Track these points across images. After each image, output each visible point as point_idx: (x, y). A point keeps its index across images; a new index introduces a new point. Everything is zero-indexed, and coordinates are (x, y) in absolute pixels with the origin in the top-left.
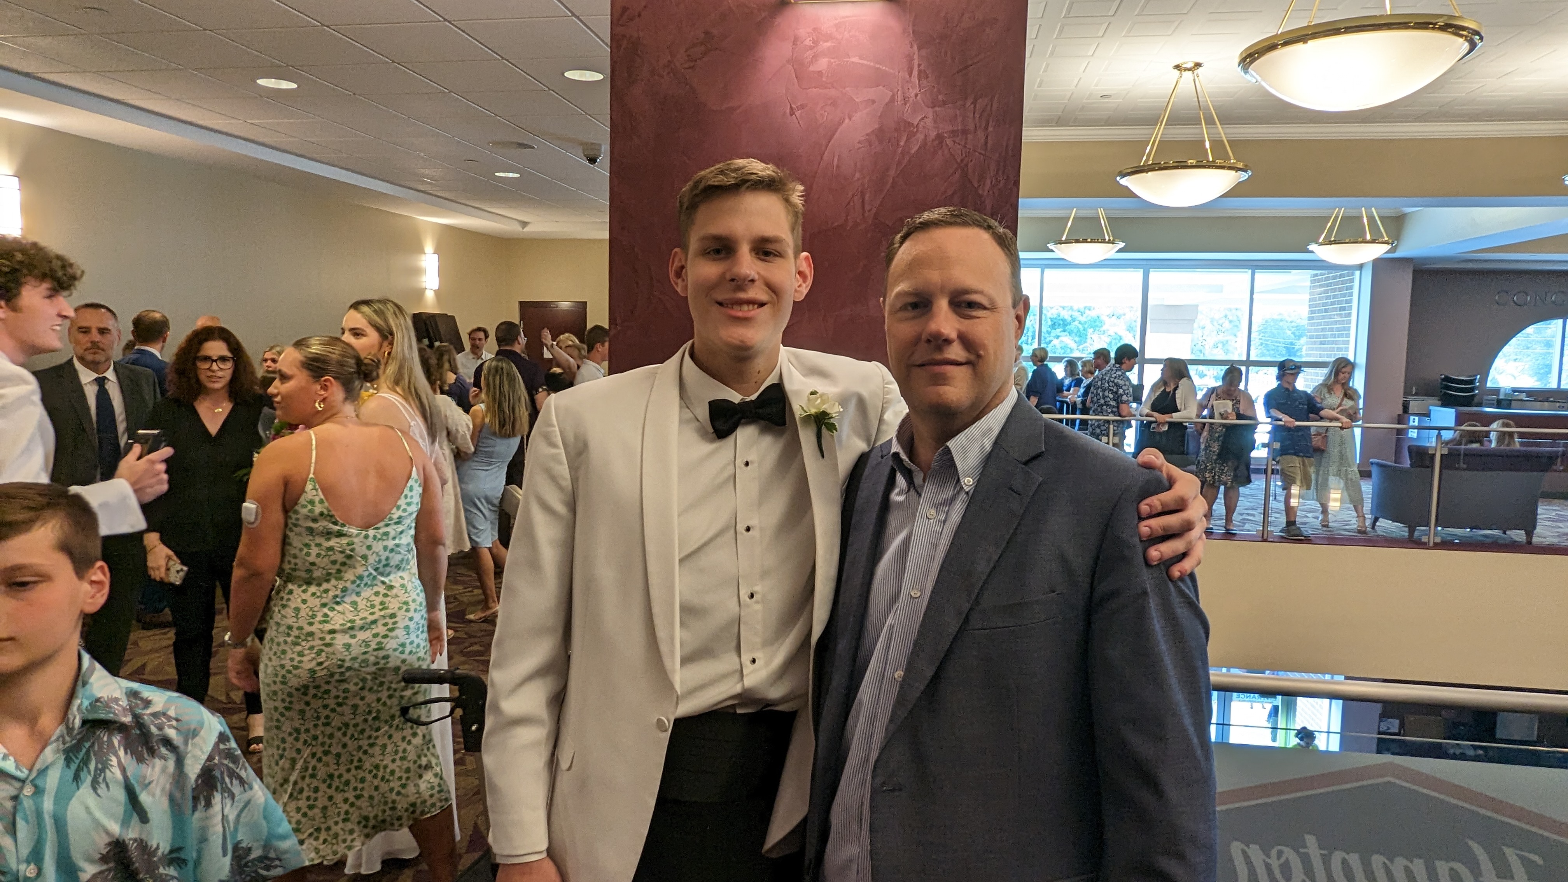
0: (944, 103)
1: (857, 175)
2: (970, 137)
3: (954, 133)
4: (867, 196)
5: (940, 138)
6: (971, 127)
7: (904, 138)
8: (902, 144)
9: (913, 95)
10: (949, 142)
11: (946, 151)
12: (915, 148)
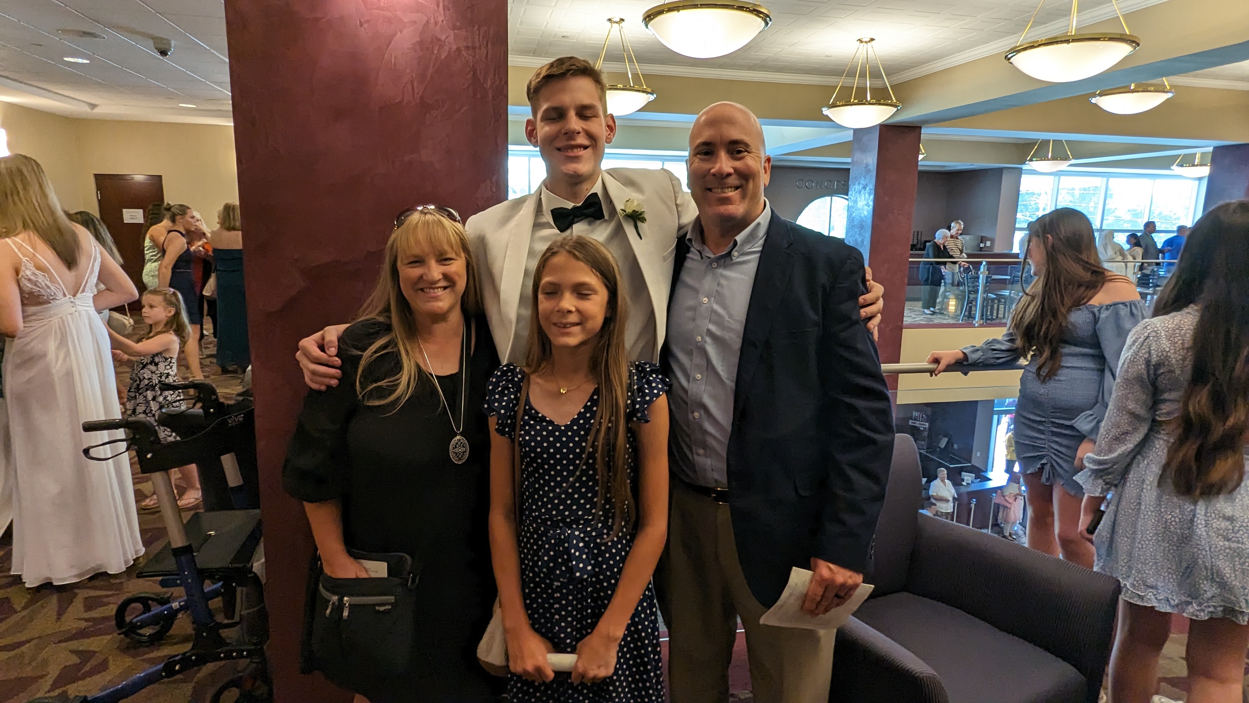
0: (460, 28)
1: (408, 71)
2: (477, 51)
3: (467, 48)
4: (415, 84)
5: (458, 50)
6: (477, 45)
7: (437, 48)
8: (436, 52)
9: (440, 21)
10: (464, 53)
11: (463, 59)
12: (443, 56)
